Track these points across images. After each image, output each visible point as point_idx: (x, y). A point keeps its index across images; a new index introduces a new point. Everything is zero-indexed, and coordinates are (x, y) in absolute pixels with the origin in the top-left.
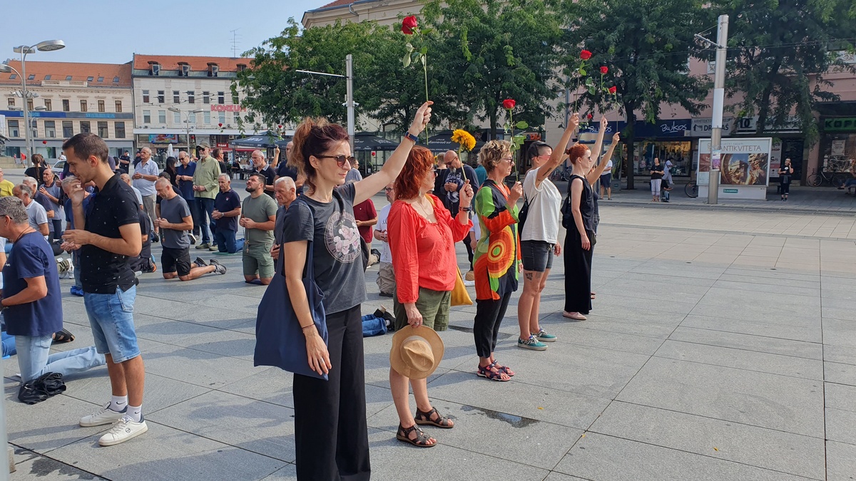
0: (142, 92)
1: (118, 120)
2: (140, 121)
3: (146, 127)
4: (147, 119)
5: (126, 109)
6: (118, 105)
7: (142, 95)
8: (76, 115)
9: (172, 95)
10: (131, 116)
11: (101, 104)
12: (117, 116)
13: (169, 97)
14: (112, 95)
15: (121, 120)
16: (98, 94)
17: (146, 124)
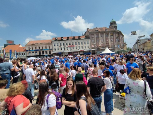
2: (54, 50)
5: (51, 48)
7: (54, 45)
8: (41, 50)
9: (60, 44)
12: (49, 50)
14: (48, 45)
16: (45, 45)
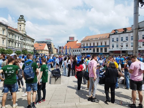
2: (111, 47)
4: (113, 46)
7: (112, 40)
8: (96, 47)
10: (109, 46)
11: (101, 43)
12: (105, 46)
14: (104, 41)
16: (101, 41)
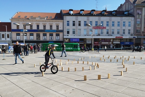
0: (66, 22)
1: (57, 33)
2: (65, 33)
3: (68, 35)
4: (68, 32)
5: (61, 28)
6: (58, 27)
7: (66, 23)
8: (41, 31)
9: (78, 23)
10: (62, 31)
11: (51, 27)
12: (57, 31)
13: (77, 23)
14: (55, 23)
15: (58, 33)
16: (50, 23)
17: (68, 34)
